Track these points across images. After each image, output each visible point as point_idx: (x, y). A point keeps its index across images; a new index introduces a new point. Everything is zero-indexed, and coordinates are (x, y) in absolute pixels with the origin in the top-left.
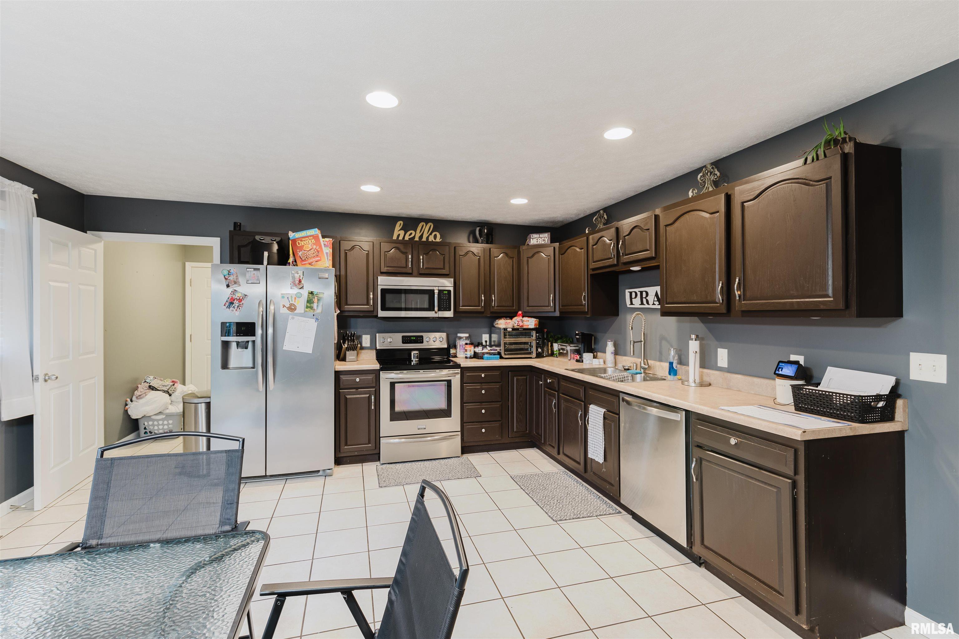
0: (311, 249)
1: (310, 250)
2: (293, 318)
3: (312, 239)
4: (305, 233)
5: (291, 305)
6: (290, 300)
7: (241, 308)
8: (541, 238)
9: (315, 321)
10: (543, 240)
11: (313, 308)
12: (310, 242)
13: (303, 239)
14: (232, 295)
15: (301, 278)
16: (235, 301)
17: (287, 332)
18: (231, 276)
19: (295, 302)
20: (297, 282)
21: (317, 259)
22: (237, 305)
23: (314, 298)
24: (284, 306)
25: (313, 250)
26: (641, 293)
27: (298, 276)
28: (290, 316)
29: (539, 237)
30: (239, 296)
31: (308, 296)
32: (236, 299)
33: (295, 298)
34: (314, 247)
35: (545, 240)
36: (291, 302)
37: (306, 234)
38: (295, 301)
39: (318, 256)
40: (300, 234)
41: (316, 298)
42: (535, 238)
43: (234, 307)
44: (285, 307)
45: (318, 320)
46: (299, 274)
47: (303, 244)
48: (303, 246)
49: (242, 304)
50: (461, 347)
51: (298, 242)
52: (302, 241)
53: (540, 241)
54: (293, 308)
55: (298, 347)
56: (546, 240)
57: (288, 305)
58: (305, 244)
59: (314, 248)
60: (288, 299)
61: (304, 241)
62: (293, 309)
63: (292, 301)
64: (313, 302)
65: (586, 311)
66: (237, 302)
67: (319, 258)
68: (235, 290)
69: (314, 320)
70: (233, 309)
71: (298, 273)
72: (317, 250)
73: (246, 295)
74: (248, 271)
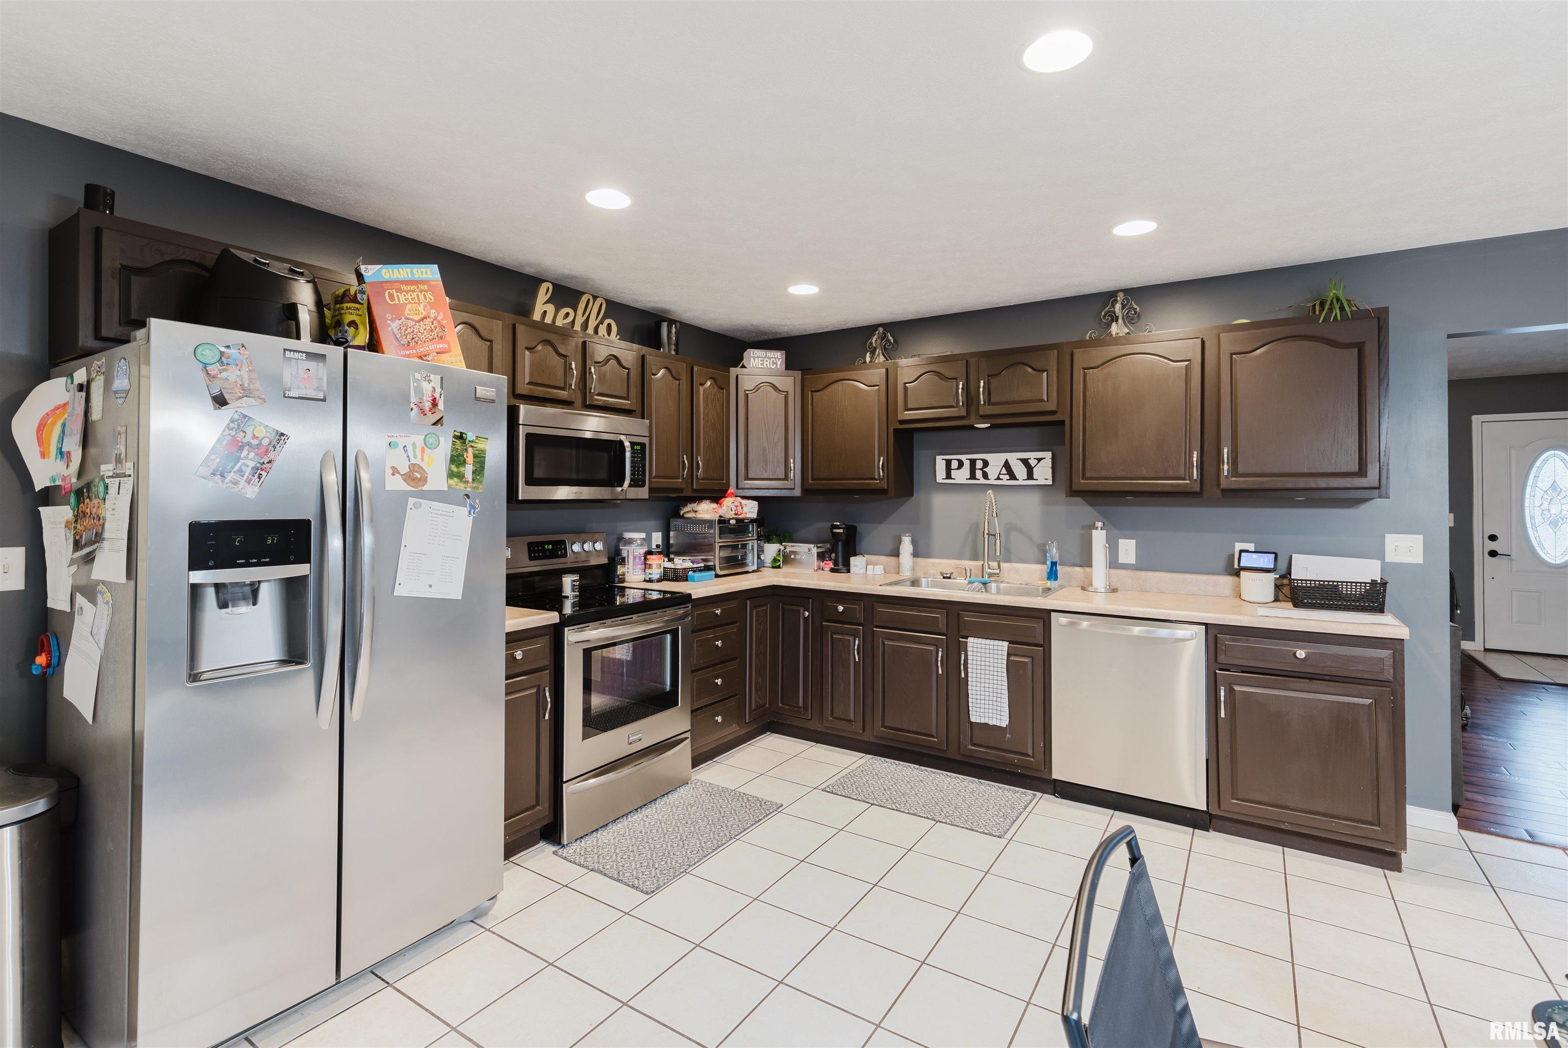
0: (425, 318)
1: (422, 319)
2: (417, 506)
3: (426, 291)
4: (409, 270)
5: (413, 467)
6: (410, 453)
7: (264, 474)
8: (770, 359)
9: (467, 513)
10: (773, 363)
11: (464, 477)
12: (421, 297)
13: (404, 287)
14: (233, 433)
15: (437, 395)
16: (245, 453)
17: (402, 546)
18: (232, 368)
19: (422, 460)
20: (427, 405)
21: (441, 346)
22: (252, 464)
23: (466, 450)
24: (395, 471)
25: (428, 321)
26: (973, 462)
27: (431, 389)
28: (411, 501)
29: (766, 357)
30: (261, 436)
31: (454, 443)
32: (249, 444)
33: (423, 450)
34: (433, 313)
35: (776, 363)
36: (413, 461)
37: (412, 274)
38: (422, 456)
39: (441, 337)
40: (395, 270)
41: (470, 450)
42: (758, 357)
43: (240, 471)
44: (399, 473)
45: (475, 508)
46: (432, 384)
47: (402, 297)
48: (405, 305)
49: (270, 462)
50: (637, 560)
51: (389, 293)
52: (399, 290)
53: (768, 363)
54: (419, 476)
55: (430, 586)
56: (779, 363)
57: (404, 470)
58: (410, 303)
59: (432, 316)
60: (406, 451)
61: (407, 292)
62: (419, 480)
63: (415, 457)
64: (464, 463)
65: (886, 488)
66: (252, 455)
67: (446, 346)
68: (245, 416)
69: (465, 510)
70: (237, 477)
71: (429, 381)
72: (439, 322)
73: (283, 434)
74: (290, 359)
